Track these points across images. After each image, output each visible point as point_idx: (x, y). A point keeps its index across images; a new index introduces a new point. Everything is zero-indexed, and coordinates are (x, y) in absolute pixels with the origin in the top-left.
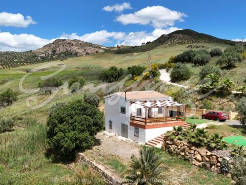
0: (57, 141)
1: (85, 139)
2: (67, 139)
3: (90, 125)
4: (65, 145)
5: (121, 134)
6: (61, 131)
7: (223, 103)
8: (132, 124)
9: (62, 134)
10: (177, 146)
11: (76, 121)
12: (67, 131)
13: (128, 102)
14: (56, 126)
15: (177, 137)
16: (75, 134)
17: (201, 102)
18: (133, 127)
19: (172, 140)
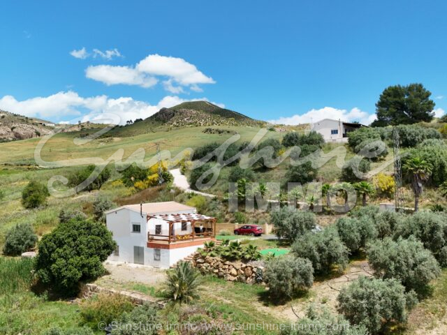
0: (57, 270)
1: (95, 266)
2: (70, 266)
3: (99, 248)
4: (69, 275)
5: (133, 261)
6: (60, 257)
7: (257, 215)
8: (149, 245)
9: (64, 261)
10: (210, 263)
11: (81, 243)
12: (70, 256)
13: (145, 217)
14: (53, 251)
15: (209, 254)
16: (82, 259)
17: (232, 214)
18: (153, 249)
19: (203, 258)
